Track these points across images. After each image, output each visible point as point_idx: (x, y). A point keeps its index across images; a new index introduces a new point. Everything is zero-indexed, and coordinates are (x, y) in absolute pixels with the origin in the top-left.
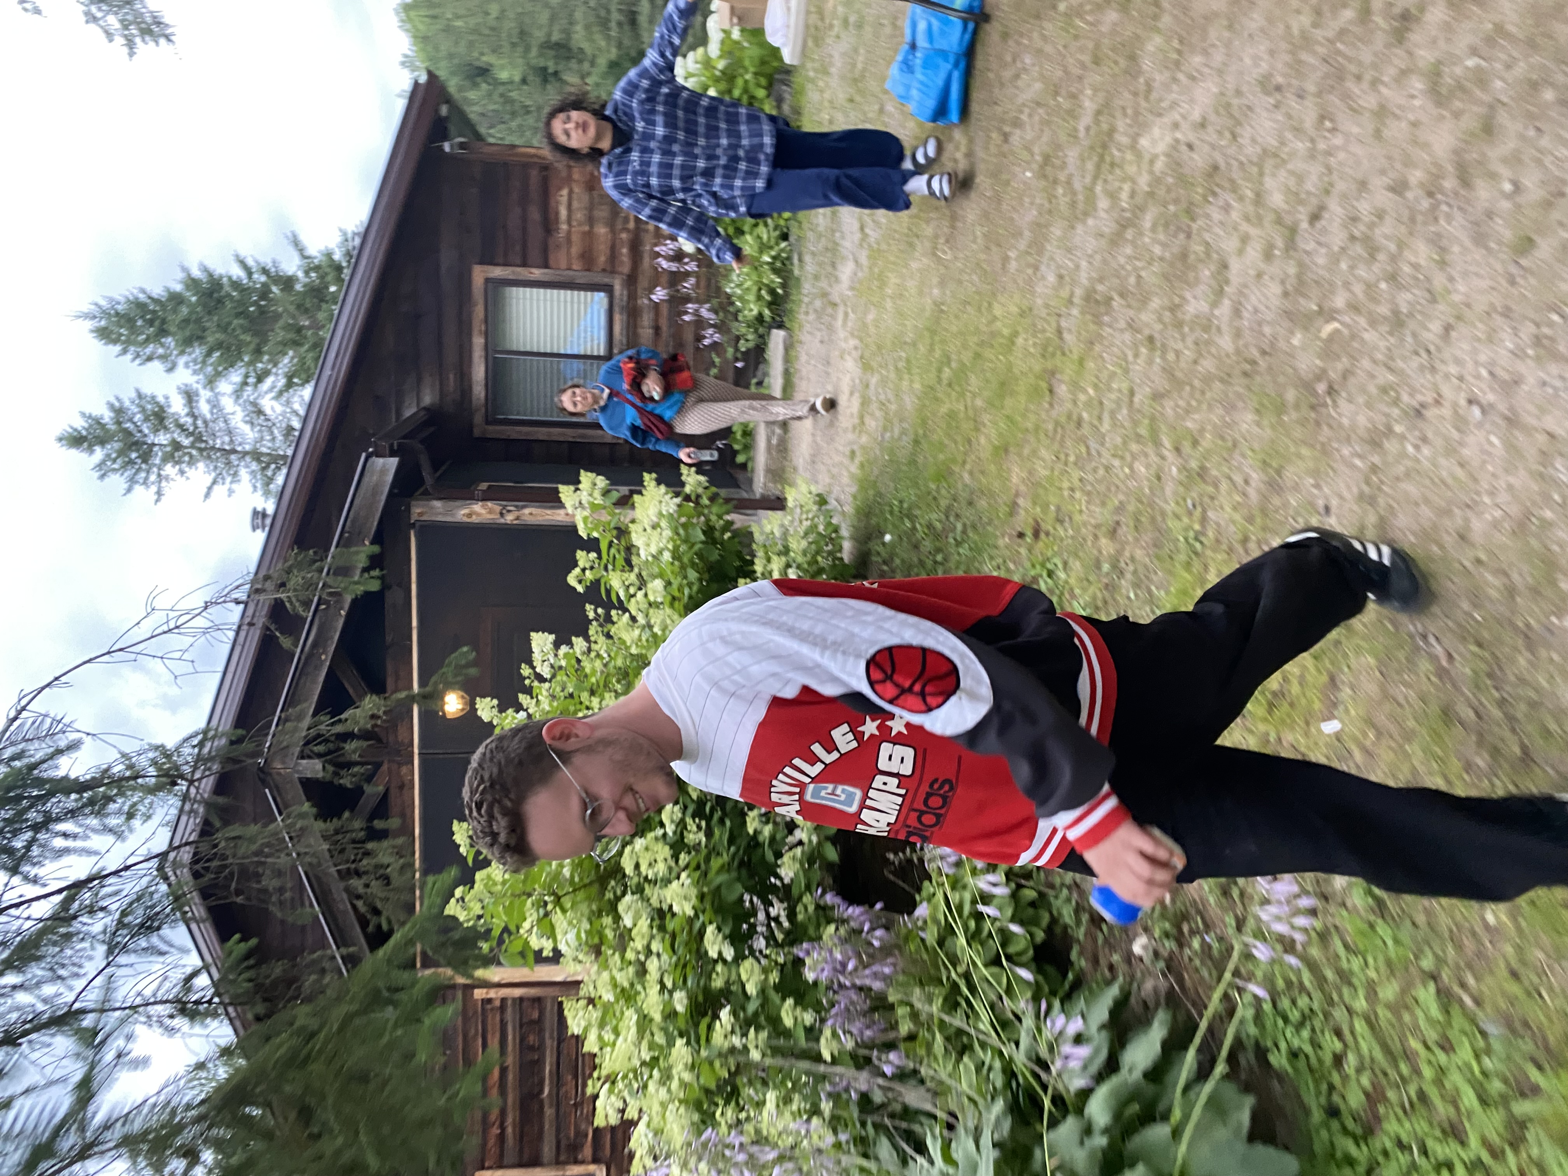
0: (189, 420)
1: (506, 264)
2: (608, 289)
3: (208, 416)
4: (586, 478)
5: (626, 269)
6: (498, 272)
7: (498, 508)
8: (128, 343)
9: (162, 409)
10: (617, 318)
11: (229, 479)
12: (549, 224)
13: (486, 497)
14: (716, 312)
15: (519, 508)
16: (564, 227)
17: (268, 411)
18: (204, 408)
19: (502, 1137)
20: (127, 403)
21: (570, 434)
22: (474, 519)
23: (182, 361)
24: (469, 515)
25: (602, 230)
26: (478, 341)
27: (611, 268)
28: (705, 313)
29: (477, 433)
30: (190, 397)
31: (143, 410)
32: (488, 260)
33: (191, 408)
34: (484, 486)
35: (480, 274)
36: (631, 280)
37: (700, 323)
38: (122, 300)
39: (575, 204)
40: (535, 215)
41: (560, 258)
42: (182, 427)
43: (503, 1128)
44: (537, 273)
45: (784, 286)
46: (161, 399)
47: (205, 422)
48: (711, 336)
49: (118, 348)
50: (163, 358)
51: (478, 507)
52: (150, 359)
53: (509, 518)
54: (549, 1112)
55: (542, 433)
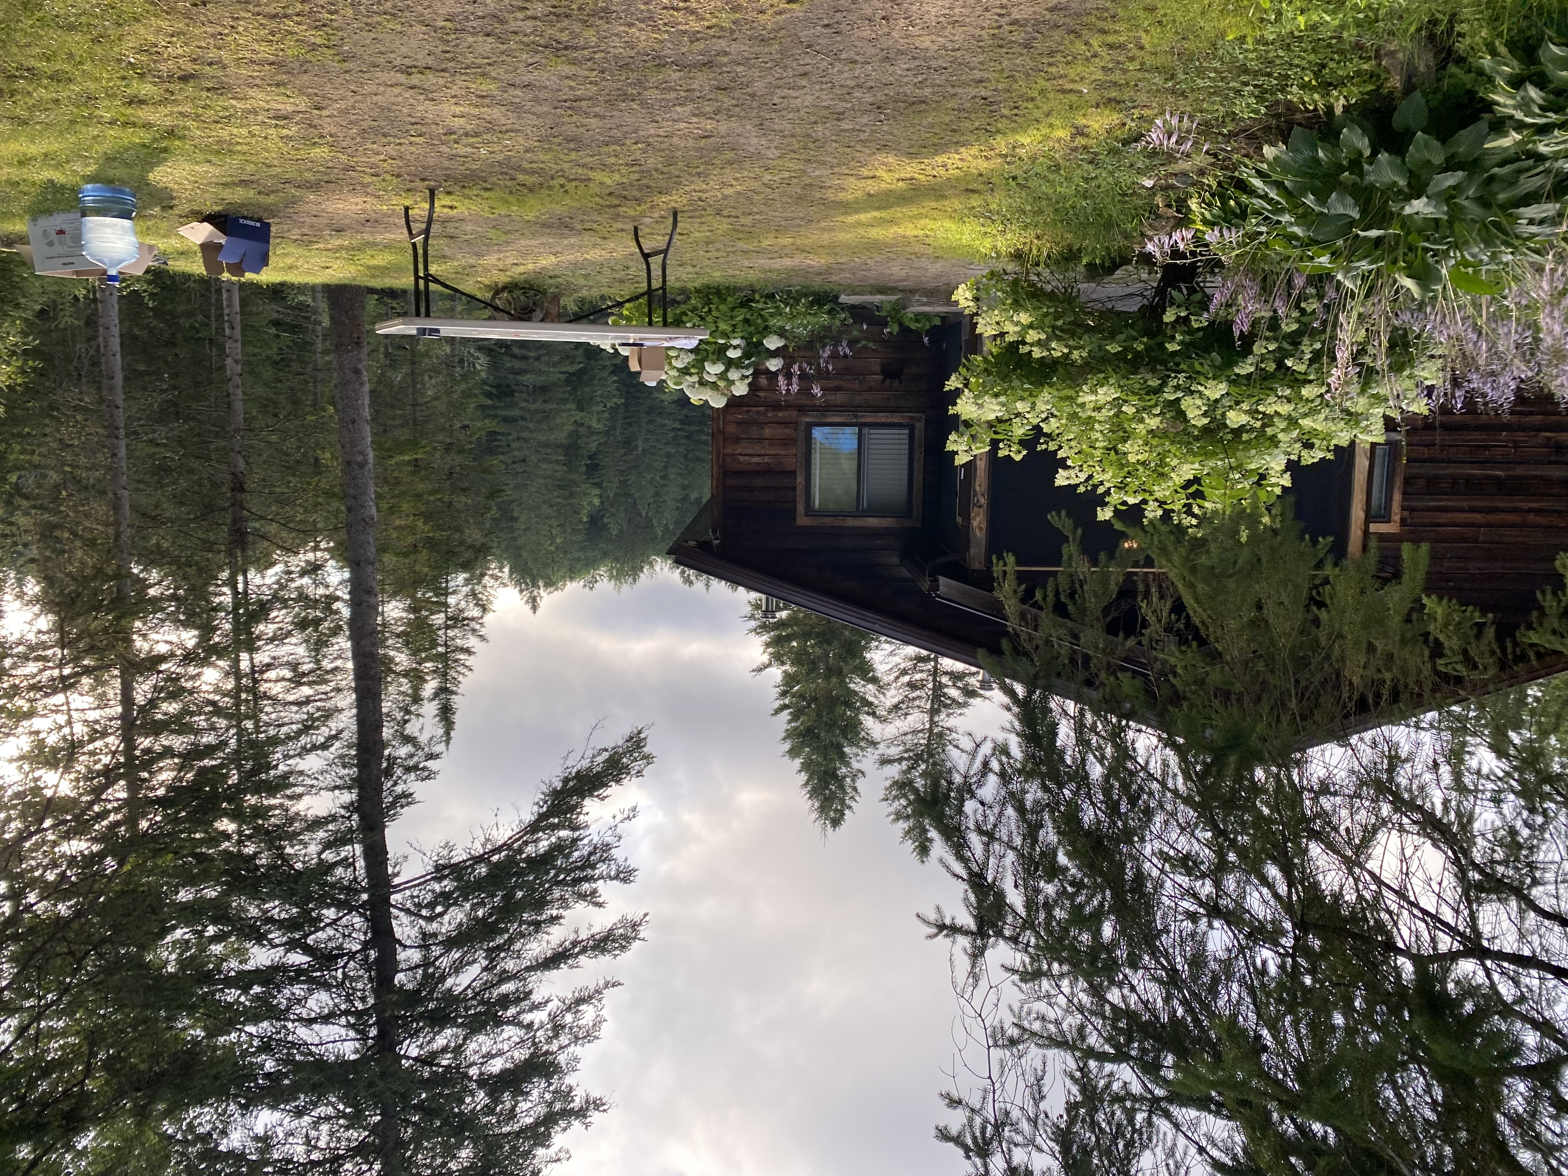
0: (904, 763)
1: (794, 502)
2: (810, 426)
3: (901, 748)
4: (950, 447)
5: (794, 413)
6: (800, 508)
7: (976, 509)
8: (842, 802)
9: (895, 783)
10: (829, 420)
11: (954, 735)
12: (766, 472)
13: (967, 519)
14: (825, 346)
15: (975, 494)
16: (766, 459)
17: (895, 700)
18: (894, 751)
19: (1539, 512)
20: (892, 809)
21: (919, 456)
22: (984, 526)
23: (855, 765)
24: (981, 529)
25: (767, 432)
26: (850, 522)
27: (794, 424)
28: (826, 353)
29: (918, 525)
30: (885, 761)
31: (896, 798)
32: (791, 514)
33: (894, 761)
34: (959, 519)
35: (802, 520)
36: (802, 409)
37: (834, 356)
38: (810, 802)
39: (750, 451)
40: (758, 482)
41: (790, 463)
42: (910, 769)
43: (1530, 510)
44: (800, 479)
45: (806, 296)
46: (888, 783)
47: (906, 751)
48: (844, 349)
49: (847, 812)
50: (854, 777)
51: (975, 523)
52: (855, 789)
53: (983, 501)
54: (1519, 471)
55: (918, 476)
